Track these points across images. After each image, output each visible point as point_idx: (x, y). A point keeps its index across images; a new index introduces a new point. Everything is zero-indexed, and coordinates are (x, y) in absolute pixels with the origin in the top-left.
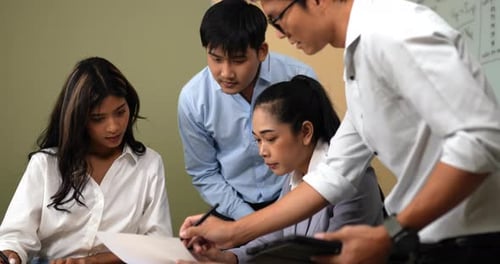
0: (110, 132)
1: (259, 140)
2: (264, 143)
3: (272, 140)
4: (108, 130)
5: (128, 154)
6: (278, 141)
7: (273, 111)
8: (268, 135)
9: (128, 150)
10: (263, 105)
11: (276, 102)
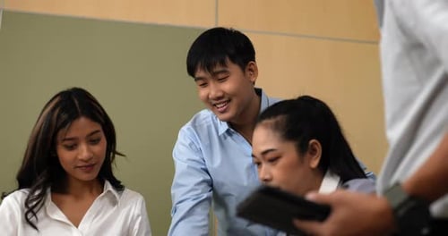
0: (82, 160)
1: (259, 164)
2: (265, 166)
3: (273, 161)
4: (80, 157)
5: (109, 191)
6: (281, 162)
7: (276, 127)
8: (269, 156)
9: (109, 187)
10: (265, 122)
11: (279, 118)
